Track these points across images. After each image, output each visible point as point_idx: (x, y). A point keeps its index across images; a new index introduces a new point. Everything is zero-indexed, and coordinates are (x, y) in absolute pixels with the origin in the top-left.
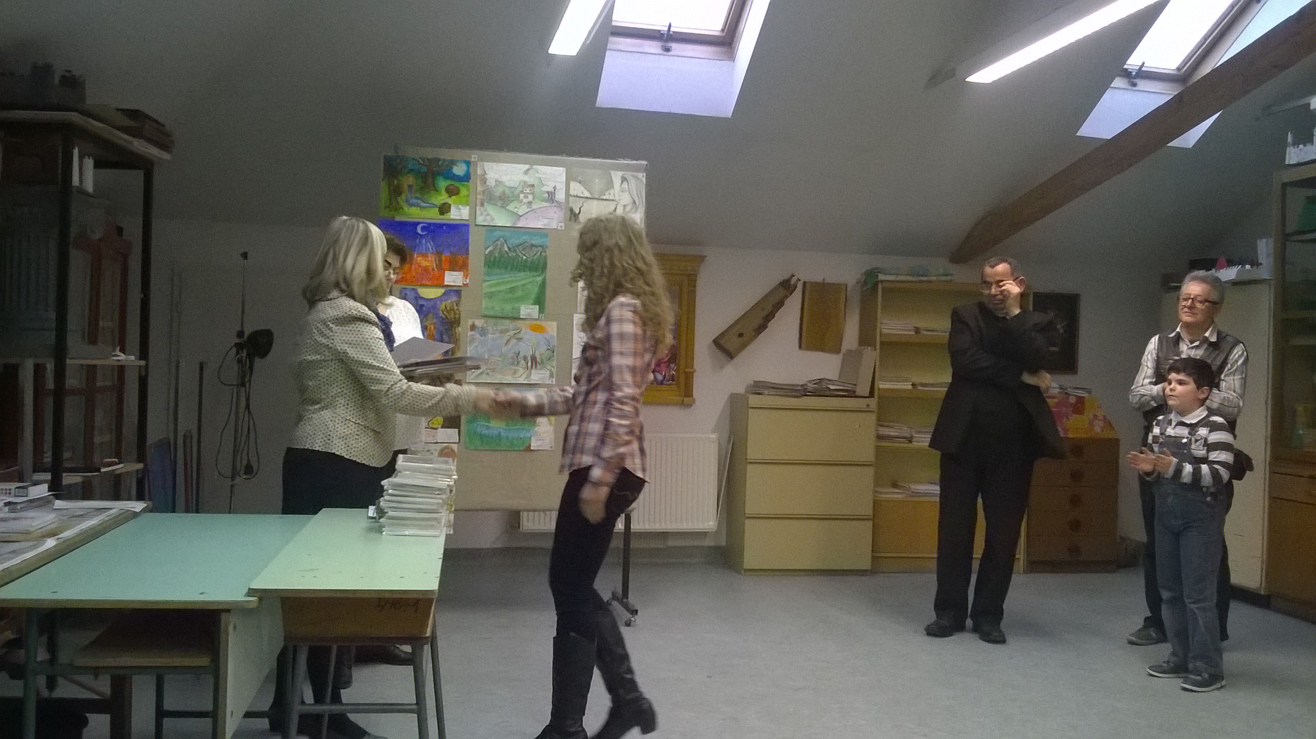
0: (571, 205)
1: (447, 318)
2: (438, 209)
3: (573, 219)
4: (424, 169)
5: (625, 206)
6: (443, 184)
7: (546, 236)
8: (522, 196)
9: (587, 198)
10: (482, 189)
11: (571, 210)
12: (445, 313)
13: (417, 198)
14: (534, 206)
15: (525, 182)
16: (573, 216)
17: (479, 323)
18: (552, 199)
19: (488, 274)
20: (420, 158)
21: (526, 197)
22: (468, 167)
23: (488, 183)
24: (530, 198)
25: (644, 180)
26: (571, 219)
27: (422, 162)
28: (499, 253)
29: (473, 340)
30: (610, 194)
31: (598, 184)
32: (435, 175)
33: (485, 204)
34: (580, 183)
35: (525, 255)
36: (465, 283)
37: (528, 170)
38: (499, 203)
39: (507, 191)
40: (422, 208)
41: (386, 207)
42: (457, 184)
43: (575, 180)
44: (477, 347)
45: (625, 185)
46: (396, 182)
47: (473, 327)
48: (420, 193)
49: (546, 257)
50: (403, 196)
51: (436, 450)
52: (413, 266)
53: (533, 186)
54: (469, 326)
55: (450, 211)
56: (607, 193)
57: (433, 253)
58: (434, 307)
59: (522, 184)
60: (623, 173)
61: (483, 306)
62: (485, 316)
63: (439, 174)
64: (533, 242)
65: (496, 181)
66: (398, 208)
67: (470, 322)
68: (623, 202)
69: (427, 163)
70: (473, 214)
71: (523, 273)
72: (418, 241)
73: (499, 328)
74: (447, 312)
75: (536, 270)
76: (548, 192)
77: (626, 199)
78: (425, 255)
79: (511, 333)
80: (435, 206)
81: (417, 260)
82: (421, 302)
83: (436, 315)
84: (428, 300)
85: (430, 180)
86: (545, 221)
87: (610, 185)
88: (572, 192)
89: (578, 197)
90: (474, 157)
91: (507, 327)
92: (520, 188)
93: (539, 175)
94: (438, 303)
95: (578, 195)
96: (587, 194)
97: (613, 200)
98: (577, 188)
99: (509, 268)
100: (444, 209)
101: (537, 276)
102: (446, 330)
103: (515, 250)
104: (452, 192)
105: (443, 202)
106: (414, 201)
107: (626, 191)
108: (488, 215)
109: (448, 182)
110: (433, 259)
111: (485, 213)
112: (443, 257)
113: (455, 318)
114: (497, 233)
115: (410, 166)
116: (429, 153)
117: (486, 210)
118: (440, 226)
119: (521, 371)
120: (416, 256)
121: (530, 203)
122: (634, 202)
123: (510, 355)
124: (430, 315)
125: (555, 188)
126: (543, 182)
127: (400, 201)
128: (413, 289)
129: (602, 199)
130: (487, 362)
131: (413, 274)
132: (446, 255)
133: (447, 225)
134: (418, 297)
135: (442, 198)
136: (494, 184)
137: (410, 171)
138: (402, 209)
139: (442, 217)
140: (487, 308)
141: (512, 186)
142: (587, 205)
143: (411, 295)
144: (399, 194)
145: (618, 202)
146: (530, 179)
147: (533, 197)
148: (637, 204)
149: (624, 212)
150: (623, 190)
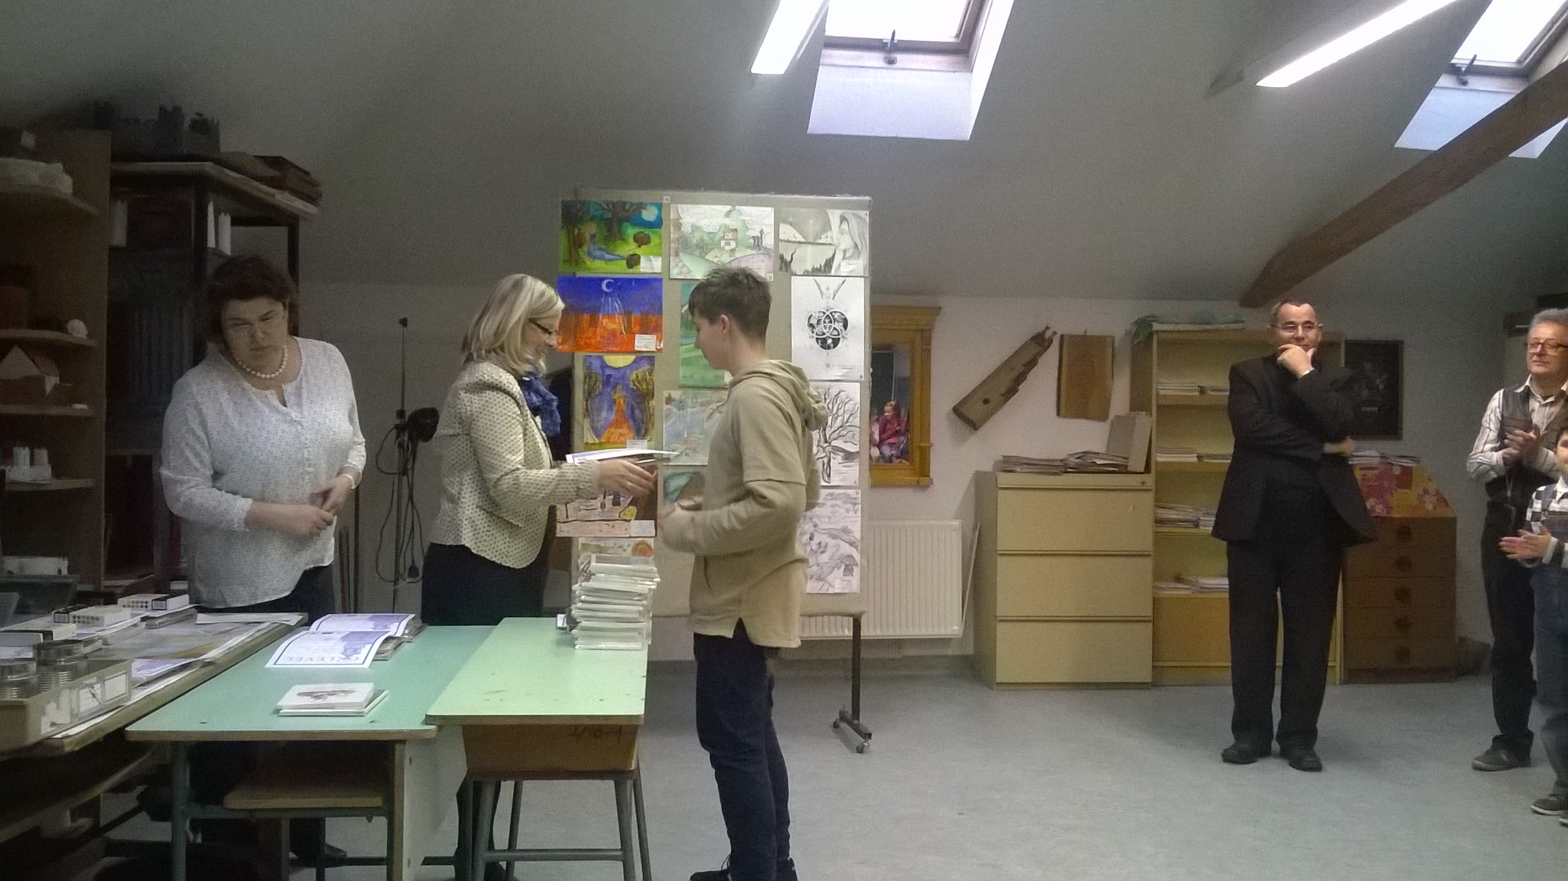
0: (781, 252)
1: (638, 389)
2: (624, 262)
3: (784, 269)
4: (609, 215)
5: (845, 251)
6: (631, 231)
8: (723, 243)
9: (800, 243)
10: (676, 236)
11: (782, 257)
12: (636, 383)
13: (600, 249)
14: (738, 255)
15: (726, 226)
16: (783, 266)
17: (676, 394)
18: (759, 246)
19: (685, 337)
20: (604, 201)
21: (729, 244)
22: (660, 210)
23: (683, 229)
24: (733, 244)
25: (868, 220)
26: (781, 269)
27: (606, 207)
29: (667, 416)
30: (827, 237)
31: (812, 226)
32: (621, 221)
33: (681, 254)
34: (791, 225)
36: (658, 347)
37: (730, 211)
38: (697, 252)
39: (706, 238)
40: (607, 261)
41: (565, 261)
42: (647, 231)
43: (785, 222)
44: (674, 423)
45: (845, 226)
46: (576, 231)
47: (669, 400)
48: (605, 244)
50: (585, 248)
51: (629, 546)
52: (598, 330)
53: (736, 230)
54: (664, 400)
55: (638, 262)
56: (823, 236)
57: (621, 314)
58: (623, 377)
59: (723, 229)
60: (842, 211)
61: (681, 375)
62: (683, 387)
63: (627, 220)
65: (692, 226)
66: (578, 262)
67: (666, 394)
68: (842, 247)
69: (611, 207)
70: (667, 267)
72: (602, 300)
73: (700, 400)
74: (639, 383)
76: (753, 237)
77: (846, 242)
78: (611, 317)
79: (714, 406)
80: (622, 258)
81: (602, 323)
82: (608, 372)
83: (626, 387)
84: (620, 368)
85: (615, 229)
87: (827, 226)
88: (781, 237)
89: (790, 242)
90: (666, 197)
91: (708, 399)
92: (721, 234)
93: (742, 218)
94: (628, 372)
95: (790, 239)
96: (800, 238)
97: (831, 244)
98: (787, 232)
100: (633, 261)
102: (638, 404)
104: (642, 241)
105: (631, 253)
106: (598, 253)
107: (846, 233)
108: (684, 266)
109: (637, 230)
110: (621, 321)
111: (680, 264)
112: (633, 320)
113: (648, 389)
115: (592, 212)
116: (615, 196)
117: (681, 261)
118: (630, 280)
120: (601, 316)
121: (733, 250)
122: (856, 246)
124: (619, 387)
125: (762, 232)
126: (748, 226)
127: (581, 253)
128: (600, 356)
129: (819, 244)
130: (686, 441)
131: (598, 338)
132: (636, 316)
133: (638, 280)
134: (604, 366)
135: (630, 248)
136: (690, 230)
137: (592, 219)
138: (584, 262)
139: (631, 270)
140: (684, 377)
141: (711, 231)
142: (800, 251)
143: (596, 364)
144: (580, 246)
145: (837, 247)
146: (730, 222)
147: (737, 245)
148: (860, 248)
149: (844, 258)
150: (842, 233)
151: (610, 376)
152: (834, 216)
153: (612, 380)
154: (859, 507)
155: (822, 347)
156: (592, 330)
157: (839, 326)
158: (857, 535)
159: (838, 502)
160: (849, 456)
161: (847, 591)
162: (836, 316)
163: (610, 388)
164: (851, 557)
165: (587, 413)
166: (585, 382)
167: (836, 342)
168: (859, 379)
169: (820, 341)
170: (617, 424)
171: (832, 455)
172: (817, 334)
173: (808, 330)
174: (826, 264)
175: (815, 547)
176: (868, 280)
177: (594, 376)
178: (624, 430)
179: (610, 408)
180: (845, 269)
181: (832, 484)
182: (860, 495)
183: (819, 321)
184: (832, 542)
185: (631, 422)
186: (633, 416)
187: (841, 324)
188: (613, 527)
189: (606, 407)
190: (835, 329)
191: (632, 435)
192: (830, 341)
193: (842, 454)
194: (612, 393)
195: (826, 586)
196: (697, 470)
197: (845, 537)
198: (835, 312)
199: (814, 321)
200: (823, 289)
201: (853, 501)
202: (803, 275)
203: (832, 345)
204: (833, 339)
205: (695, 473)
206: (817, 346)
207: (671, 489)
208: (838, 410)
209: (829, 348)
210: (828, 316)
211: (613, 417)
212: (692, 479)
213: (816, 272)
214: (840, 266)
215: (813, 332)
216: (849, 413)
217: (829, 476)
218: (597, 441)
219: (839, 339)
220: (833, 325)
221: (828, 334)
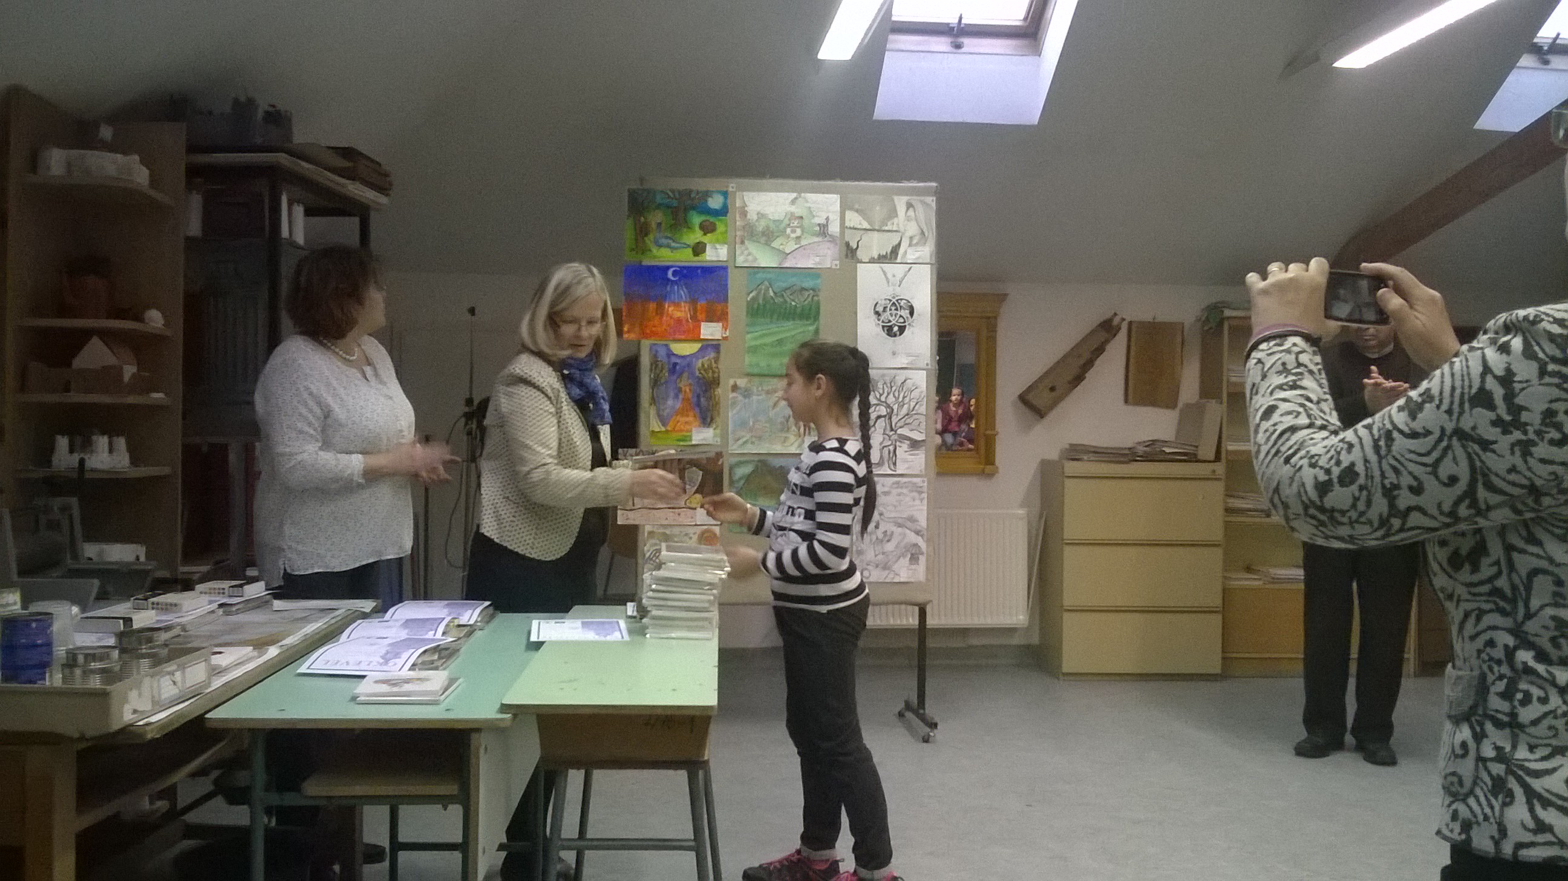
0: (847, 239)
1: (704, 378)
2: (690, 250)
3: (850, 255)
4: (675, 203)
5: (911, 238)
6: (696, 219)
7: (818, 276)
8: (789, 230)
9: (866, 230)
10: (742, 224)
11: (848, 244)
12: (702, 371)
13: (667, 238)
14: (804, 242)
15: (792, 214)
16: (849, 253)
17: (742, 382)
18: (824, 233)
19: (753, 324)
20: (670, 190)
21: (793, 231)
22: (726, 198)
23: (748, 217)
24: (799, 232)
25: (934, 205)
26: (847, 256)
27: (672, 195)
28: (764, 299)
29: (734, 404)
30: (893, 224)
31: (878, 213)
32: (686, 210)
33: (747, 242)
34: (857, 211)
35: (793, 301)
36: (724, 336)
37: (796, 198)
38: (763, 240)
39: (772, 226)
40: (673, 249)
41: (632, 250)
42: (712, 219)
43: (851, 209)
44: (739, 411)
45: (911, 213)
46: (642, 219)
47: (735, 388)
48: (671, 232)
49: (818, 303)
50: (651, 236)
51: (694, 534)
52: (664, 317)
53: (801, 217)
54: (730, 388)
55: (704, 251)
56: (889, 223)
57: (686, 302)
58: (689, 365)
59: (789, 216)
60: (908, 198)
61: (747, 363)
62: (748, 375)
63: (693, 208)
64: (806, 285)
65: (758, 214)
66: (645, 251)
67: (731, 382)
68: (909, 234)
69: (677, 196)
70: (732, 254)
71: (792, 322)
72: (668, 288)
73: (765, 388)
74: (705, 371)
75: (808, 318)
76: (819, 225)
77: (912, 229)
78: (677, 305)
80: (689, 246)
81: (668, 311)
82: (674, 360)
83: (692, 374)
84: (684, 357)
85: (681, 217)
86: (817, 259)
87: (893, 213)
88: (847, 224)
89: (856, 229)
90: (732, 185)
91: (774, 387)
92: (786, 222)
93: (808, 205)
94: (694, 360)
95: (856, 227)
96: (866, 225)
98: (853, 219)
99: (775, 317)
100: (699, 249)
101: (807, 325)
102: (704, 392)
103: (783, 295)
104: (708, 228)
105: (698, 241)
106: (664, 241)
107: (912, 219)
108: (750, 254)
109: (703, 218)
110: (687, 309)
111: (746, 252)
112: (699, 307)
113: (713, 377)
114: (760, 276)
115: (659, 199)
116: (681, 184)
117: (747, 249)
118: (697, 268)
119: (792, 438)
120: (667, 304)
121: (798, 238)
122: (923, 233)
123: (780, 420)
124: (685, 375)
125: (827, 219)
126: (814, 213)
127: (648, 241)
128: (666, 345)
129: (884, 231)
130: (751, 430)
131: (664, 327)
132: (702, 303)
133: (702, 268)
134: (670, 354)
135: (696, 236)
136: (755, 217)
137: (659, 206)
138: (650, 250)
139: (696, 258)
140: (751, 365)
141: (777, 218)
142: (866, 238)
143: (662, 352)
144: (646, 235)
145: (903, 234)
146: (797, 210)
147: (803, 231)
148: (926, 234)
149: (910, 245)
150: (908, 219)
151: (675, 364)
152: (901, 202)
153: (678, 367)
154: (925, 495)
155: (888, 335)
156: (657, 318)
157: (905, 313)
158: (923, 523)
159: (905, 491)
160: (915, 444)
161: (913, 580)
162: (902, 303)
163: (675, 377)
164: (916, 545)
165: (653, 401)
166: (651, 370)
167: (902, 329)
168: (925, 366)
169: (886, 329)
170: (682, 412)
171: (898, 443)
172: (883, 322)
173: (874, 317)
174: (892, 252)
175: (880, 536)
176: (935, 267)
177: (660, 364)
178: (691, 419)
179: (676, 396)
180: (911, 256)
181: (899, 472)
182: (926, 484)
183: (885, 308)
184: (900, 529)
185: (697, 410)
186: (698, 405)
187: (908, 312)
188: (679, 514)
189: (672, 394)
190: (901, 316)
191: (697, 423)
192: (896, 329)
193: (908, 442)
194: (678, 381)
195: (891, 576)
196: (762, 458)
197: (909, 524)
198: (901, 299)
199: (880, 309)
200: (890, 276)
201: (919, 489)
202: (869, 262)
203: (898, 333)
204: (899, 327)
205: (759, 461)
206: (884, 335)
207: (736, 477)
208: (904, 397)
209: (895, 335)
210: (894, 303)
211: (678, 405)
212: (757, 467)
213: (882, 259)
214: (906, 252)
215: (879, 320)
216: (915, 401)
217: (895, 464)
218: (663, 429)
219: (905, 326)
220: (899, 312)
221: (894, 322)
